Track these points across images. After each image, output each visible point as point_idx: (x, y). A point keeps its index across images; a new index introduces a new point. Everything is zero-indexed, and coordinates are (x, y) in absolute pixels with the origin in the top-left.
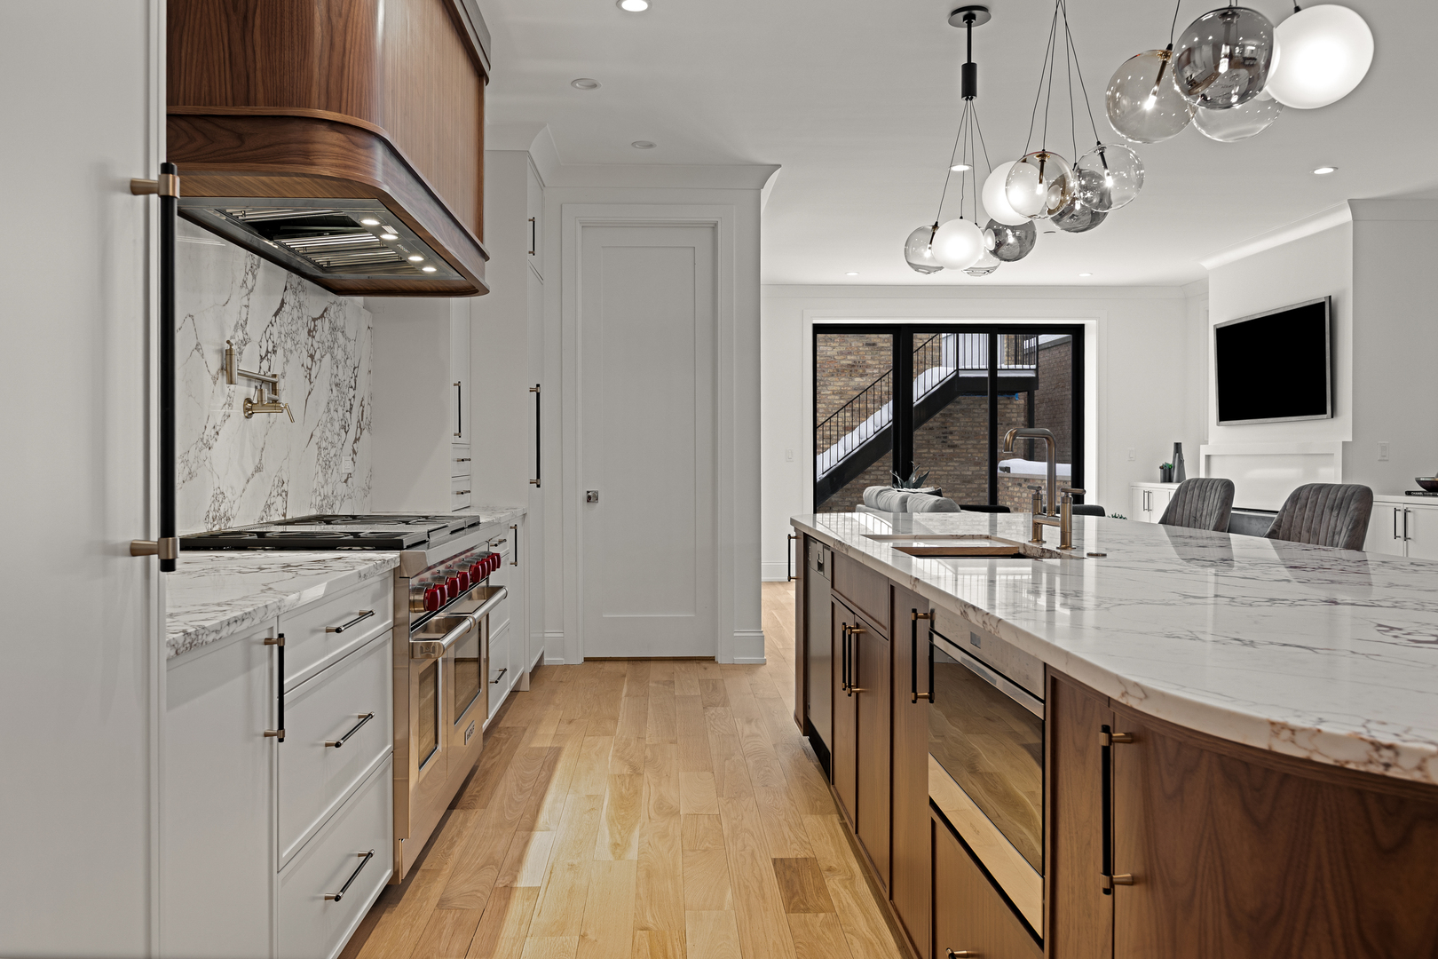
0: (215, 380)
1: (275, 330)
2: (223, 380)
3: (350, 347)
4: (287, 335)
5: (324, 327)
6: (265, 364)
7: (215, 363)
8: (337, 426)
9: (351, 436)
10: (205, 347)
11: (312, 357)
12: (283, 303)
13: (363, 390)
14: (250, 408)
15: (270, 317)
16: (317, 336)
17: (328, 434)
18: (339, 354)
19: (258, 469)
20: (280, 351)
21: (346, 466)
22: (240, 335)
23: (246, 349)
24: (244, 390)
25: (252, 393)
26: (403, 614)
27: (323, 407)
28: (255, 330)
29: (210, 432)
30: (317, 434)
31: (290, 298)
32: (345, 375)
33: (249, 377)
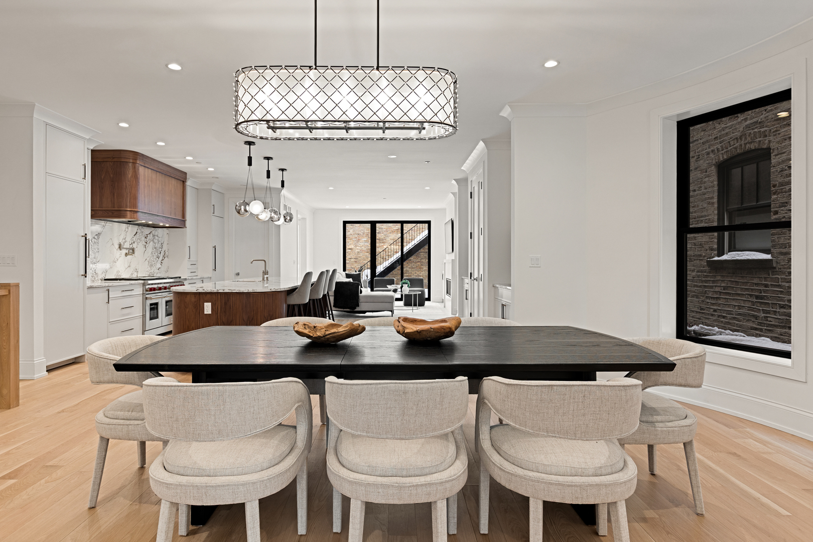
0: (117, 250)
1: (134, 239)
2: (119, 250)
3: (159, 239)
4: (138, 239)
5: (150, 237)
6: (131, 246)
7: (117, 247)
8: (155, 257)
9: (161, 259)
10: (114, 244)
11: (146, 243)
12: (137, 233)
13: (165, 247)
14: (126, 255)
15: (133, 236)
16: (148, 238)
17: (151, 259)
18: (156, 241)
19: (129, 266)
20: (136, 243)
21: (159, 265)
22: (124, 241)
23: (126, 243)
24: (124, 251)
25: (127, 252)
26: (144, 292)
27: (150, 253)
28: (129, 239)
29: (116, 259)
30: (148, 259)
31: (139, 231)
32: (158, 246)
33: (126, 249)
